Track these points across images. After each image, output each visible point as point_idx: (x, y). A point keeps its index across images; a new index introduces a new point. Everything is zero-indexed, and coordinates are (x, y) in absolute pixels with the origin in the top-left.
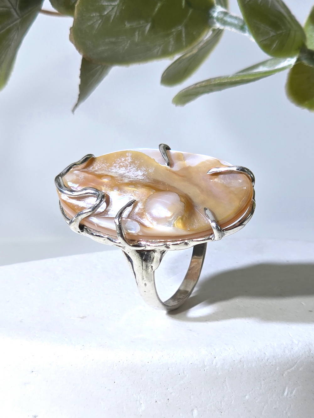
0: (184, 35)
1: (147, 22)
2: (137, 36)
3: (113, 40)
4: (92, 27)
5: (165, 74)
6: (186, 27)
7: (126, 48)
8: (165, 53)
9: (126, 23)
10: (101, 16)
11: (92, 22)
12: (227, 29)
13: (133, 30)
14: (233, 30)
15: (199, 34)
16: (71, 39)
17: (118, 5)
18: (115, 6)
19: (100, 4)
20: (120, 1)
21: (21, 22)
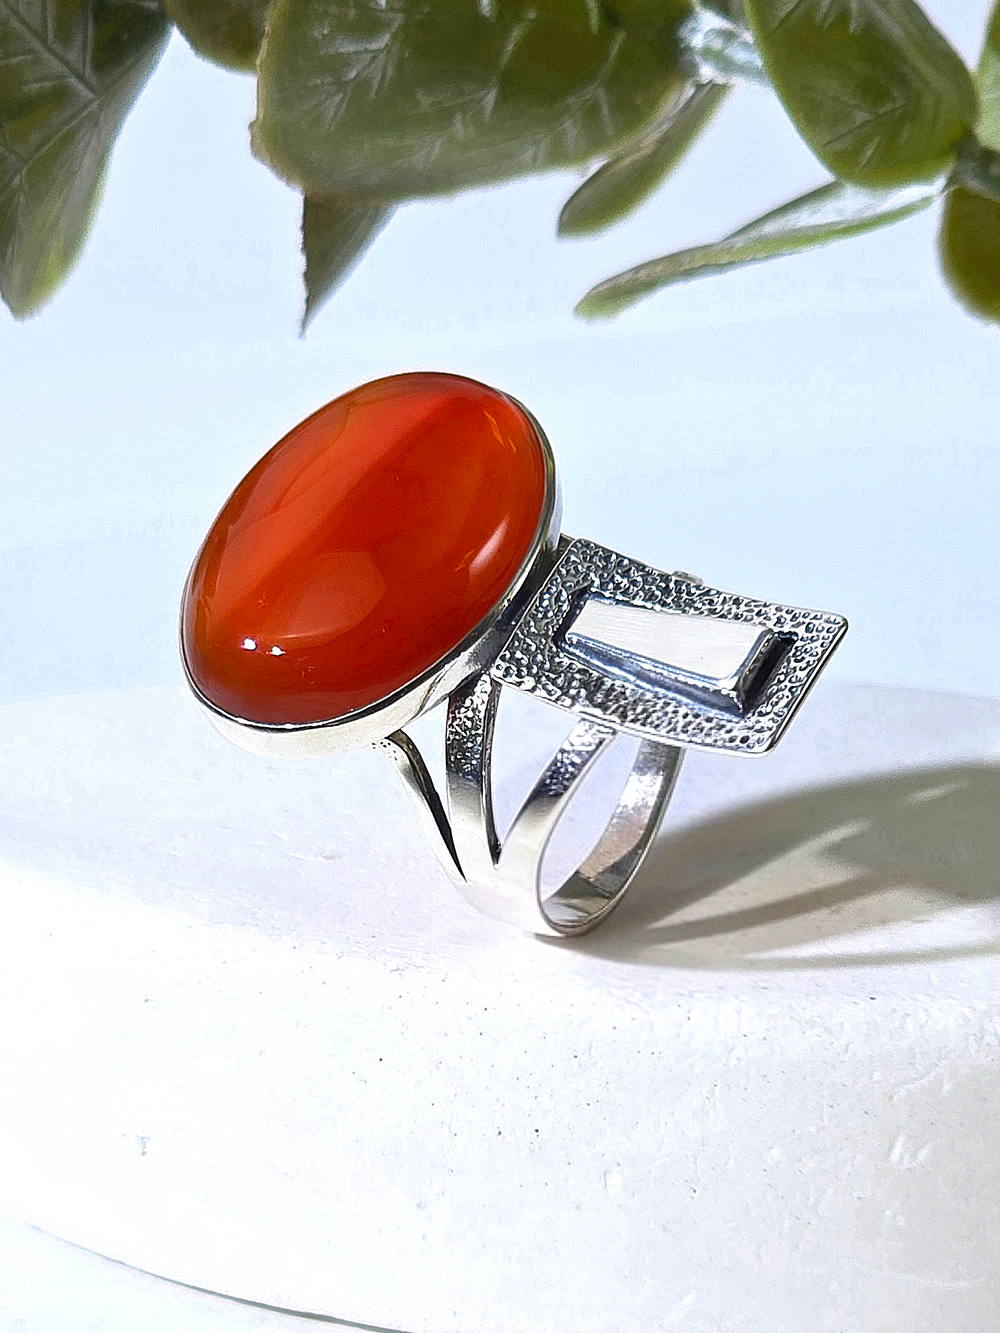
0: (605, 110)
1: (488, 87)
2: (460, 127)
4: (316, 114)
6: (611, 84)
7: (433, 158)
8: (558, 157)
9: (420, 95)
10: (338, 83)
11: (314, 102)
13: (444, 114)
17: (388, 48)
18: (380, 51)
19: (332, 51)
20: (394, 37)
21: (101, 107)
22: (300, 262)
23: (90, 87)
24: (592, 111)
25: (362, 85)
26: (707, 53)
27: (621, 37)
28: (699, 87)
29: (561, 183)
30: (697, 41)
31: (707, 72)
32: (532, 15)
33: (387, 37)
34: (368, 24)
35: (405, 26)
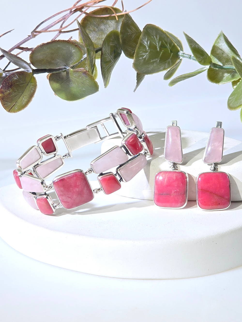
1: (158, 59)
2: (155, 64)
5: (165, 76)
6: (171, 59)
7: (151, 68)
8: (164, 69)
9: (151, 60)
10: (143, 59)
13: (154, 62)
14: (187, 59)
16: (133, 67)
18: (147, 55)
19: (142, 54)
20: (149, 53)
21: (114, 63)
22: (136, 81)
23: (113, 61)
24: (169, 62)
25: (145, 58)
26: (181, 56)
27: (172, 54)
28: (180, 59)
29: (165, 72)
30: (180, 54)
31: (181, 58)
32: (163, 51)
33: (148, 53)
34: (146, 52)
35: (150, 52)
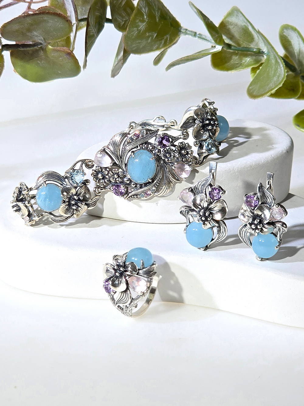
0: (168, 39)
1: (155, 33)
2: (150, 39)
3: (140, 41)
4: (133, 35)
5: (155, 59)
6: (170, 35)
7: (144, 45)
9: (147, 33)
10: (137, 30)
11: (133, 33)
12: (187, 36)
13: (149, 37)
15: (174, 39)
17: (145, 25)
18: (144, 25)
19: (138, 24)
25: (140, 30)
26: (183, 32)
27: (172, 28)
29: (157, 53)
31: (181, 35)
32: (162, 23)
33: (145, 23)
34: (143, 21)
35: (148, 22)
